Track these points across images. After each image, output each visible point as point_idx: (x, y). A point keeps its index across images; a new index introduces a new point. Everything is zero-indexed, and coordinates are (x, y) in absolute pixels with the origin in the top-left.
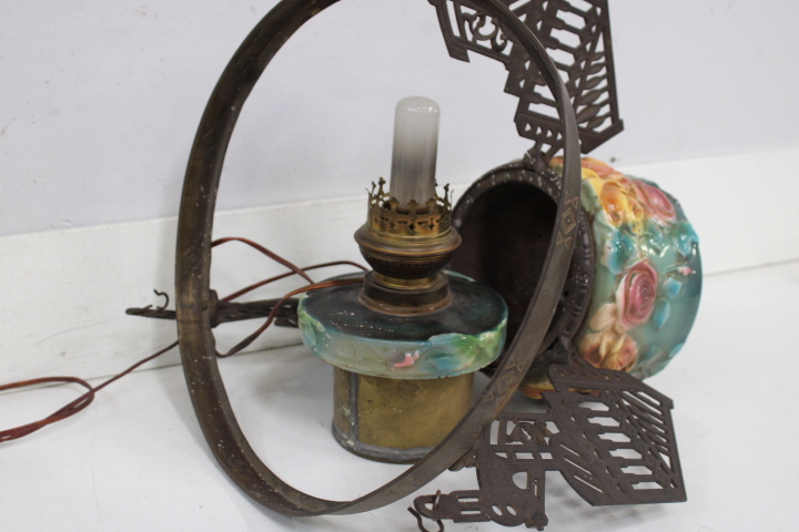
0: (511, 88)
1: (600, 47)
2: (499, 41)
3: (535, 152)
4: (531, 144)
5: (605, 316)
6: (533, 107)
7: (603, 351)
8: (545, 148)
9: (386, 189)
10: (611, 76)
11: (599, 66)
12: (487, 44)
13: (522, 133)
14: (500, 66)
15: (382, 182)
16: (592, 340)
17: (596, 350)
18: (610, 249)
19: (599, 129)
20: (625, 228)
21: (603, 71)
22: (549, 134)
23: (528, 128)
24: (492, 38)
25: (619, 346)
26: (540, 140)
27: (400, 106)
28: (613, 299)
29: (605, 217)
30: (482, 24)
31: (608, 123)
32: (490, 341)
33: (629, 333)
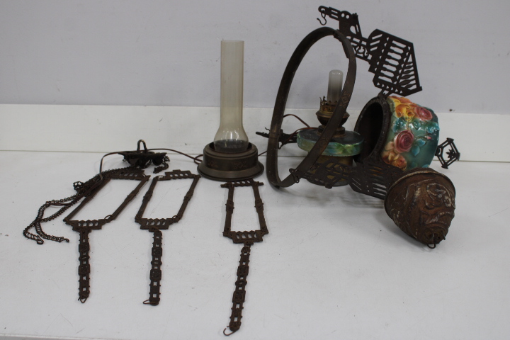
0: (371, 70)
1: (410, 60)
2: (366, 55)
3: (381, 93)
4: (380, 90)
5: (389, 146)
6: (380, 77)
7: (390, 158)
8: (386, 92)
9: (326, 99)
10: (415, 70)
11: (410, 67)
12: (362, 55)
13: (376, 85)
14: (367, 63)
15: (324, 97)
16: (385, 154)
17: (387, 157)
18: (394, 124)
19: (411, 89)
20: (402, 119)
21: (412, 68)
22: (388, 87)
23: (378, 84)
24: (363, 53)
25: (397, 158)
26: (384, 89)
27: (331, 73)
28: (393, 140)
29: (395, 114)
30: (360, 49)
31: (415, 87)
32: (349, 147)
33: (401, 154)
